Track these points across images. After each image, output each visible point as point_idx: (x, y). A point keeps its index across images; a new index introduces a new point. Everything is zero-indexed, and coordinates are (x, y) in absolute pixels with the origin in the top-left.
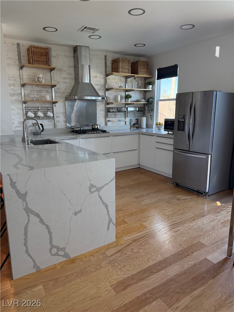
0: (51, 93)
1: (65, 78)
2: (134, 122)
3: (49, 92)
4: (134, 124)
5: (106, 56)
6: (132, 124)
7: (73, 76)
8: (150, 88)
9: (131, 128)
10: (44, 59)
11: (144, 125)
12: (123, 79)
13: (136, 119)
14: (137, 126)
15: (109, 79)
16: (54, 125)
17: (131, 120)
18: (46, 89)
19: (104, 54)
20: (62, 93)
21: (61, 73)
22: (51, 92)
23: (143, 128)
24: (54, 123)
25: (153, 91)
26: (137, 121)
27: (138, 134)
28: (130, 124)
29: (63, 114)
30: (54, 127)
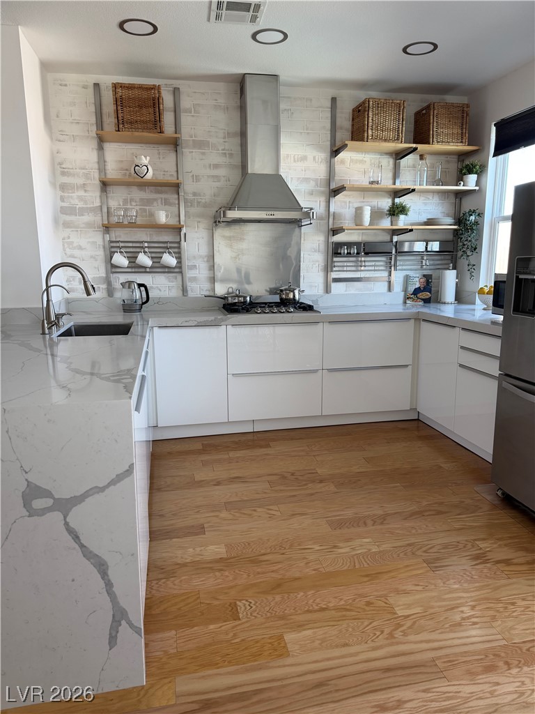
0: (177, 206)
1: (216, 166)
2: (418, 285)
3: (170, 204)
5: (334, 100)
8: (471, 181)
9: (405, 303)
10: (147, 114)
11: (449, 293)
12: (388, 162)
13: (424, 276)
14: (426, 295)
15: (342, 162)
16: (181, 288)
17: (407, 278)
18: (163, 196)
19: (331, 92)
20: (205, 206)
21: (203, 154)
22: (177, 202)
23: (445, 303)
24: (181, 283)
25: (478, 193)
26: (428, 283)
27: (413, 321)
28: (405, 290)
29: (205, 260)
30: (181, 292)
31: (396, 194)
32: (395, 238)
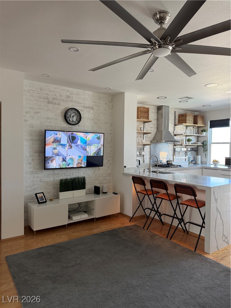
1: (152, 128)
4: (192, 161)
5: (175, 112)
6: (190, 160)
7: (156, 126)
8: (204, 134)
11: (199, 162)
13: (193, 157)
15: (177, 128)
17: (189, 158)
18: (140, 135)
19: (174, 110)
20: (149, 138)
21: (149, 124)
22: (143, 137)
24: (143, 159)
25: (206, 137)
26: (194, 159)
27: (201, 169)
29: (149, 152)
30: (143, 162)
31: (186, 136)
32: (187, 147)
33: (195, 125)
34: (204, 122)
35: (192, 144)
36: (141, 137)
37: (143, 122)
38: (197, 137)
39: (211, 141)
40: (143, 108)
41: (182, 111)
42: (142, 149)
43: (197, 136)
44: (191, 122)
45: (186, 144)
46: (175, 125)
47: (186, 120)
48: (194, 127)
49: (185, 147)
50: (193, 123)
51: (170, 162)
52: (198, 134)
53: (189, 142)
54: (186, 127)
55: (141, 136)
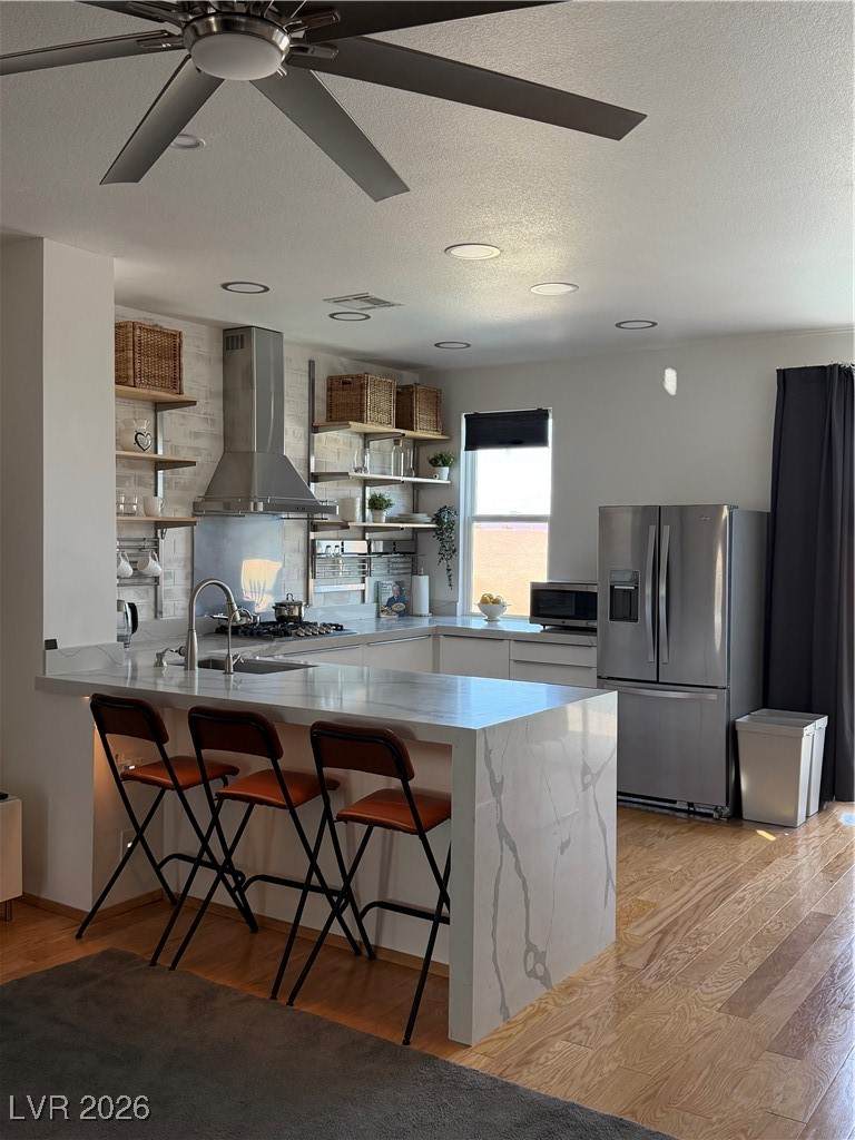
0: (153, 487)
1: (197, 435)
2: (391, 595)
4: (391, 602)
5: (311, 364)
6: (385, 599)
7: (219, 429)
8: (443, 475)
9: (378, 616)
10: (165, 368)
12: (359, 442)
13: (397, 583)
14: (400, 606)
15: (320, 440)
16: (153, 606)
17: (378, 587)
18: (138, 472)
19: (308, 355)
20: (185, 488)
22: (152, 482)
23: (417, 616)
24: (153, 599)
25: (451, 488)
26: (401, 591)
27: (431, 639)
28: (377, 600)
29: (182, 564)
30: (152, 614)
31: (366, 482)
32: (367, 536)
33: (402, 431)
34: (444, 424)
35: (389, 520)
36: (140, 482)
37: (149, 405)
38: (410, 486)
39: (473, 509)
40: (152, 330)
41: (343, 359)
42: (147, 544)
43: (414, 484)
44: (385, 418)
45: (364, 521)
46: (314, 429)
47: (362, 405)
48: (396, 442)
49: (360, 535)
50: (393, 422)
51: (290, 611)
52: (416, 476)
53: (377, 512)
54: (361, 441)
55: (140, 477)
